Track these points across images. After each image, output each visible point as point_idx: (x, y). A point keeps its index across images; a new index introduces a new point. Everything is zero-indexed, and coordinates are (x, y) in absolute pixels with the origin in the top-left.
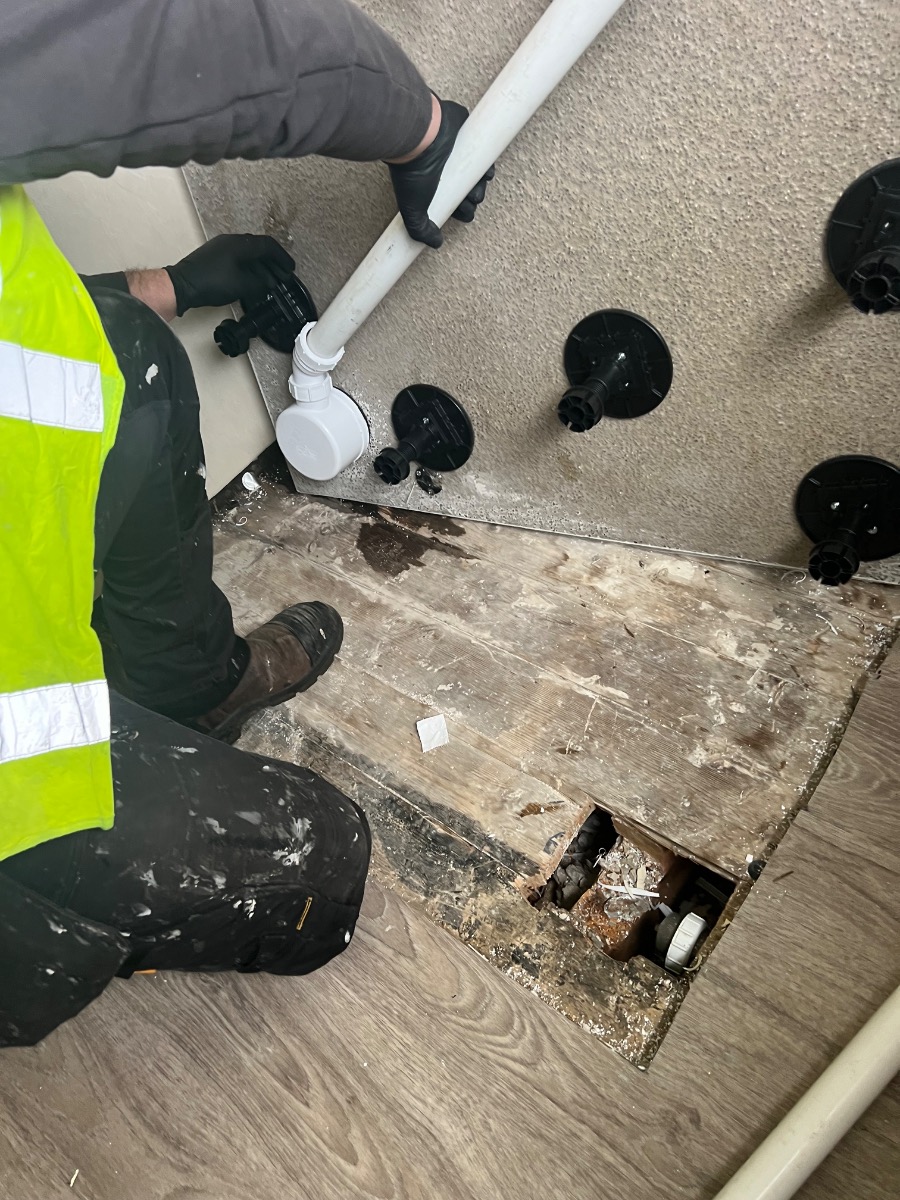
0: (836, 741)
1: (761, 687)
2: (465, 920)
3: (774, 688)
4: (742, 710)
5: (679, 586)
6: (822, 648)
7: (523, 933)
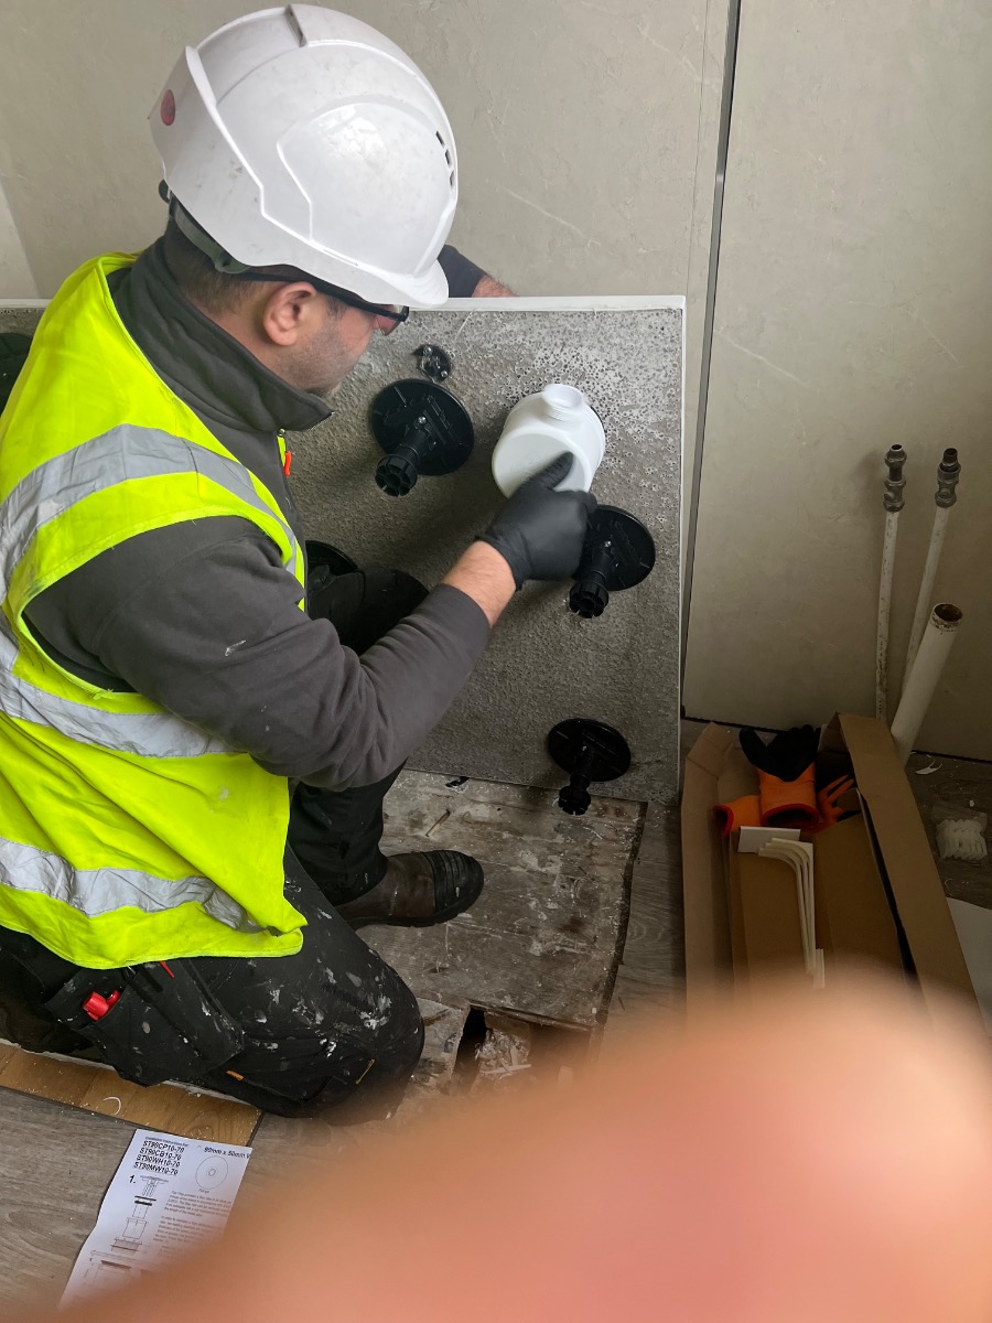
0: (625, 914)
1: (564, 887)
3: (573, 886)
4: (556, 907)
5: (482, 823)
6: (595, 850)
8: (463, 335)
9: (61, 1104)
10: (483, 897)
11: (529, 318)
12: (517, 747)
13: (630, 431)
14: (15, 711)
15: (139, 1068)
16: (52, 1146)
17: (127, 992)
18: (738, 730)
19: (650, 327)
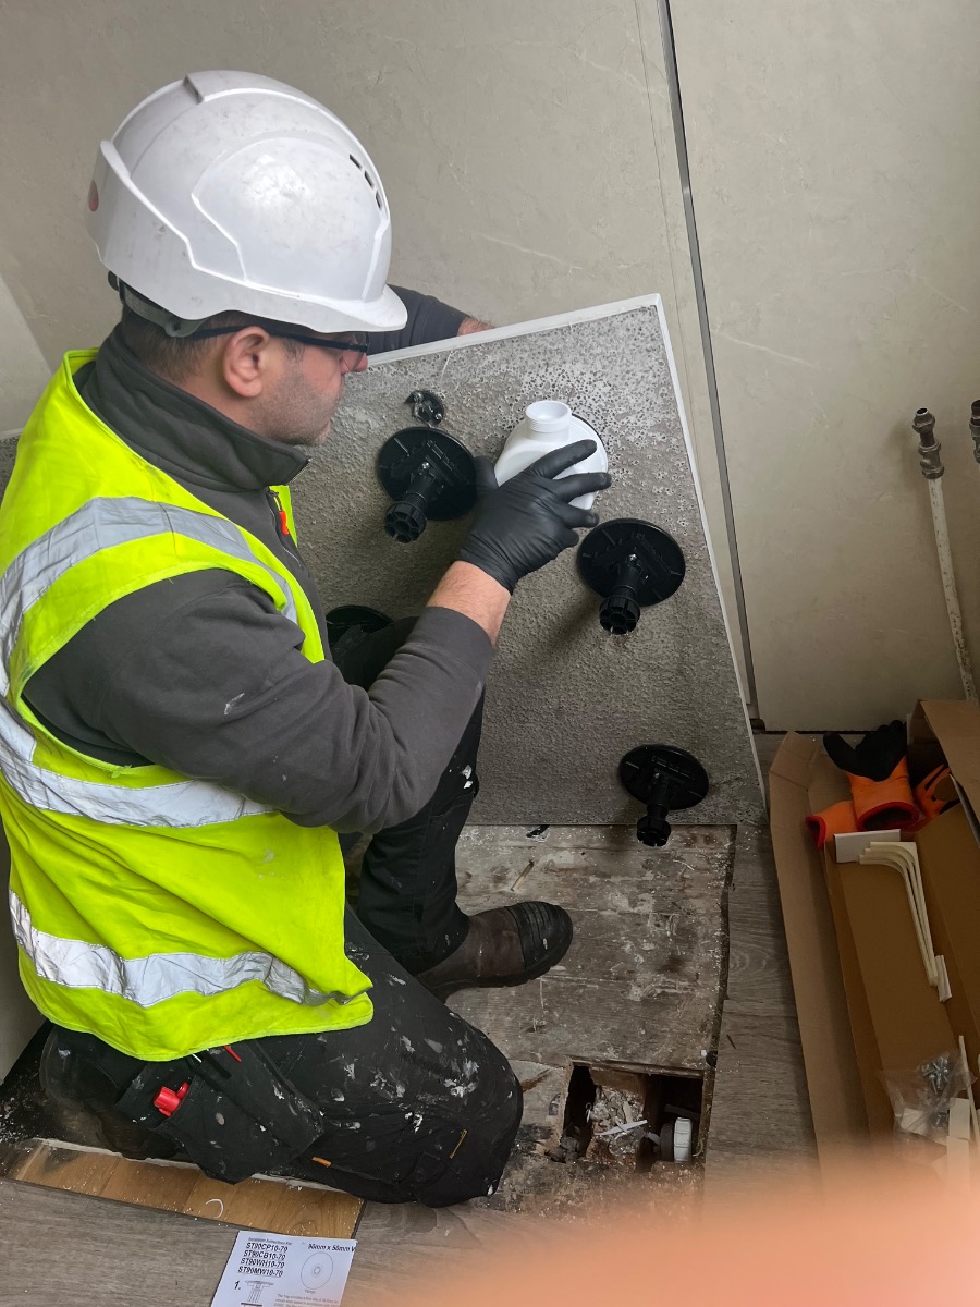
0: (726, 946)
1: (658, 925)
2: (508, 1199)
3: (668, 923)
4: (652, 947)
5: (567, 870)
6: (687, 882)
7: (560, 1186)
8: (448, 375)
9: (164, 1211)
10: (575, 947)
11: (508, 344)
12: (591, 786)
13: (631, 438)
14: (43, 802)
15: (223, 1164)
16: (158, 1257)
17: (196, 1083)
18: (822, 736)
19: (628, 330)
